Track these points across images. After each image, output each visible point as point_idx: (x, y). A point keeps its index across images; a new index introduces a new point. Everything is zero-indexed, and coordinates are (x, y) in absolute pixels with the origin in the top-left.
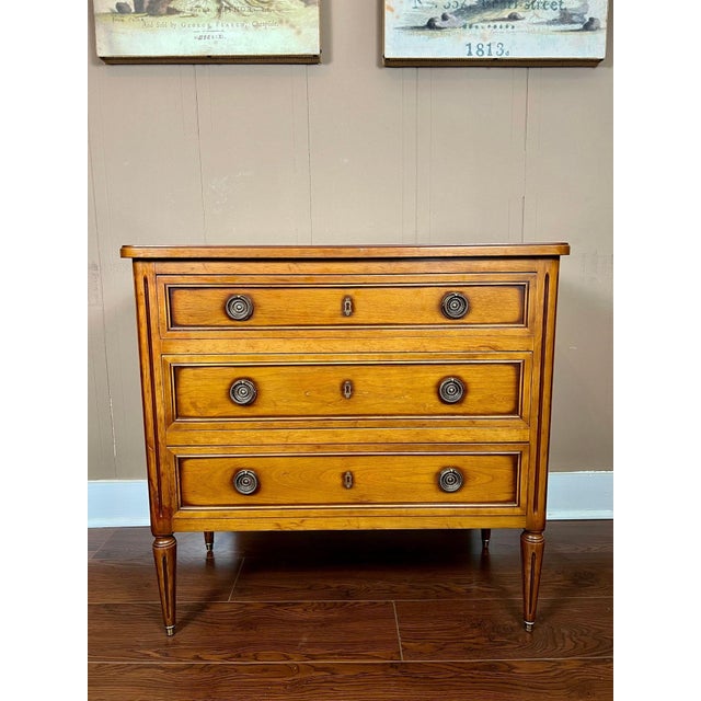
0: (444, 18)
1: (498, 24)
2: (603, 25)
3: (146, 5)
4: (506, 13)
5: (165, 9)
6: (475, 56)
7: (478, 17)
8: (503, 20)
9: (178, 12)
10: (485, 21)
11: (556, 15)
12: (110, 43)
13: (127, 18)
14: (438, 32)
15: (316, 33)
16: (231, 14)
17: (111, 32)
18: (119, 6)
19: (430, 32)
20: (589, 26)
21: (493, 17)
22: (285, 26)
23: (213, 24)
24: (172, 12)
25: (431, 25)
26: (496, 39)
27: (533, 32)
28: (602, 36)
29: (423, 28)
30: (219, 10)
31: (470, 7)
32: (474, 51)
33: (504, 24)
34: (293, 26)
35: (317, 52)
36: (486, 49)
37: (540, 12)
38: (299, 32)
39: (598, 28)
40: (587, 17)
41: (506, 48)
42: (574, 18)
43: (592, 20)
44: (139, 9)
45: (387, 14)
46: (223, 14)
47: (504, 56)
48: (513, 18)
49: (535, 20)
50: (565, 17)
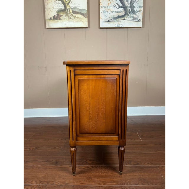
0: (111, 20)
1: (121, 21)
2: (142, 20)
3: (55, 18)
4: (123, 19)
5: (59, 19)
6: (117, 27)
7: (117, 20)
8: (122, 20)
9: (61, 19)
10: (119, 20)
11: (132, 19)
12: (49, 25)
13: (52, 20)
14: (110, 22)
15: (87, 23)
16: (71, 20)
17: (49, 23)
18: (50, 18)
19: (109, 22)
20: (138, 21)
21: (120, 19)
22: (81, 22)
23: (68, 22)
24: (60, 19)
25: (109, 21)
26: (121, 24)
27: (128, 22)
28: (141, 23)
29: (107, 22)
30: (69, 19)
31: (116, 18)
32: (117, 26)
33: (122, 21)
34: (83, 22)
35: (87, 27)
36: (119, 25)
37: (129, 18)
38: (84, 23)
39: (141, 21)
40: (138, 19)
41: (123, 25)
42: (136, 19)
43: (139, 19)
44: (54, 19)
45: (100, 19)
46: (70, 20)
47: (123, 27)
48: (124, 19)
49: (129, 20)
50: (134, 19)
